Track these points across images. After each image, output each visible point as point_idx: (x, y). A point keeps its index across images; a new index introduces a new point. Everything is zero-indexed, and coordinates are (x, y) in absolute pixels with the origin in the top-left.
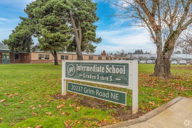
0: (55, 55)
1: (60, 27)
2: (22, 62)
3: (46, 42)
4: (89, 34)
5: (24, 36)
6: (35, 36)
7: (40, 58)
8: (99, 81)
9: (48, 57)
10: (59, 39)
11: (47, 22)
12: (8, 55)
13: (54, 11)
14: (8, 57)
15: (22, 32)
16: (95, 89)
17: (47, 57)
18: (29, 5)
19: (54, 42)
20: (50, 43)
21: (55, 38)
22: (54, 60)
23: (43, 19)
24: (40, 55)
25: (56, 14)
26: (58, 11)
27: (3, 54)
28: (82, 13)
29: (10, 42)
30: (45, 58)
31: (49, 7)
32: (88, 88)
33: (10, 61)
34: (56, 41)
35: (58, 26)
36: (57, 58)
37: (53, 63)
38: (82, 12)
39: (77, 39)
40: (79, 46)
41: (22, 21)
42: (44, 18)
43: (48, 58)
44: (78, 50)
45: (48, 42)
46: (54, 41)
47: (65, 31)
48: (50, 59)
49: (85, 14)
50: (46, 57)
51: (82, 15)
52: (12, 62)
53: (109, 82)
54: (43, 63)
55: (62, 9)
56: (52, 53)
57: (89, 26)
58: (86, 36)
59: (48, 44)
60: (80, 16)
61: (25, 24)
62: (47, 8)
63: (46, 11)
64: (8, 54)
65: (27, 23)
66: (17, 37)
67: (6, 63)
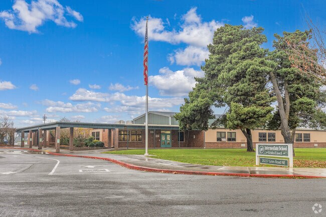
0: (248, 134)
1: (256, 96)
2: (188, 147)
3: (238, 119)
4: (301, 103)
5: (203, 108)
6: (216, 106)
7: (219, 139)
8: (276, 155)
9: (233, 137)
10: (254, 115)
11: (238, 91)
12: (169, 134)
13: (247, 77)
14: (169, 138)
15: (200, 102)
16: (274, 160)
17: (231, 136)
18: (209, 59)
19: (248, 119)
20: (243, 121)
21: (249, 114)
22: (246, 141)
23: (232, 88)
24: (219, 134)
25: (250, 79)
26: (252, 76)
27: (162, 132)
28: (289, 73)
29: (183, 117)
30: (229, 140)
31: (240, 71)
32: (271, 160)
33: (171, 144)
34: (250, 118)
35: (253, 95)
36: (251, 140)
37: (243, 148)
38: (290, 70)
39: (282, 112)
40: (285, 122)
41: (198, 83)
42: (234, 87)
43: (234, 139)
44: (283, 128)
45: (239, 120)
46: (248, 117)
47: (263, 102)
48: (238, 140)
49: (294, 72)
50: (229, 137)
51: (289, 76)
52: (174, 145)
53: (280, 155)
54: (225, 147)
55: (258, 73)
56: (244, 132)
57: (301, 90)
58: (296, 106)
59: (239, 122)
60: (287, 76)
61: (203, 88)
62: (238, 73)
63: (236, 77)
64: (169, 132)
65: (206, 86)
66: (193, 110)
67: (166, 148)
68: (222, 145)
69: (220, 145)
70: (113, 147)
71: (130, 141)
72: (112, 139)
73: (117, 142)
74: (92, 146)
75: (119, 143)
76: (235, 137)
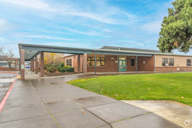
7: (164, 64)
12: (124, 60)
37: (178, 71)
43: (173, 65)
48: (175, 65)
50: (170, 63)
52: (128, 70)
68: (166, 69)
69: (164, 69)
70: (82, 72)
71: (96, 66)
72: (81, 64)
73: (85, 68)
74: (63, 71)
75: (88, 68)
76: (173, 62)
